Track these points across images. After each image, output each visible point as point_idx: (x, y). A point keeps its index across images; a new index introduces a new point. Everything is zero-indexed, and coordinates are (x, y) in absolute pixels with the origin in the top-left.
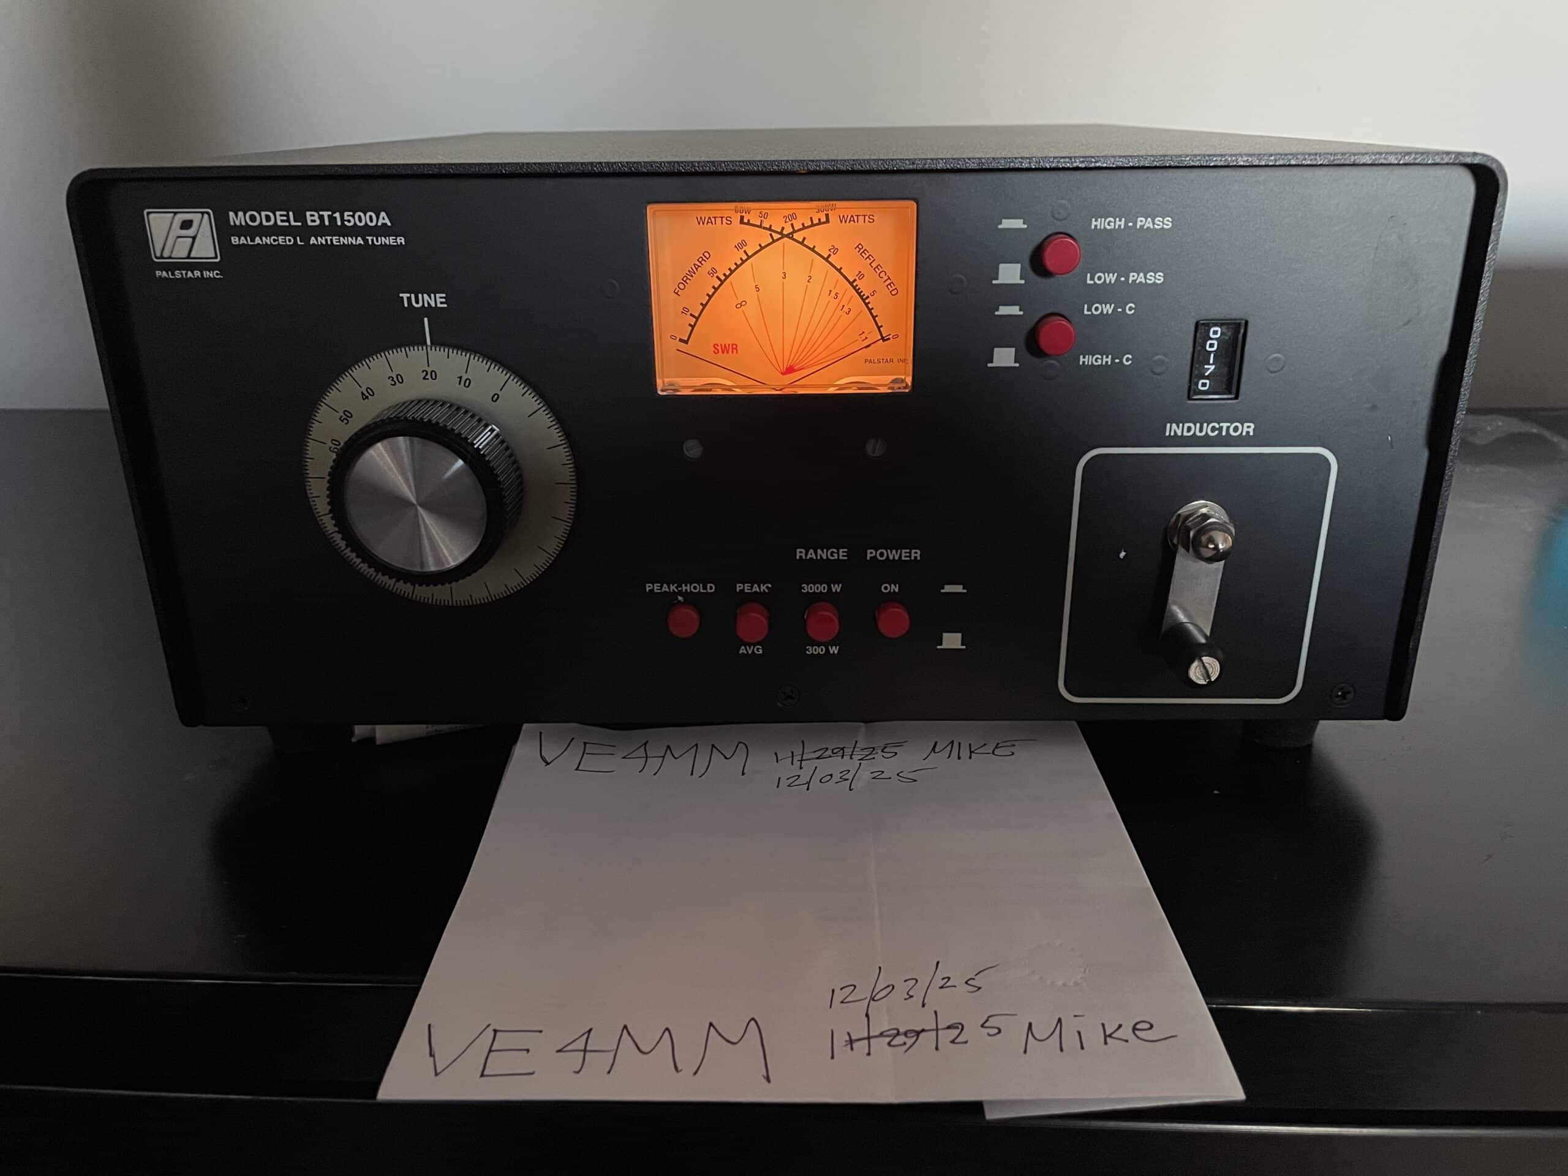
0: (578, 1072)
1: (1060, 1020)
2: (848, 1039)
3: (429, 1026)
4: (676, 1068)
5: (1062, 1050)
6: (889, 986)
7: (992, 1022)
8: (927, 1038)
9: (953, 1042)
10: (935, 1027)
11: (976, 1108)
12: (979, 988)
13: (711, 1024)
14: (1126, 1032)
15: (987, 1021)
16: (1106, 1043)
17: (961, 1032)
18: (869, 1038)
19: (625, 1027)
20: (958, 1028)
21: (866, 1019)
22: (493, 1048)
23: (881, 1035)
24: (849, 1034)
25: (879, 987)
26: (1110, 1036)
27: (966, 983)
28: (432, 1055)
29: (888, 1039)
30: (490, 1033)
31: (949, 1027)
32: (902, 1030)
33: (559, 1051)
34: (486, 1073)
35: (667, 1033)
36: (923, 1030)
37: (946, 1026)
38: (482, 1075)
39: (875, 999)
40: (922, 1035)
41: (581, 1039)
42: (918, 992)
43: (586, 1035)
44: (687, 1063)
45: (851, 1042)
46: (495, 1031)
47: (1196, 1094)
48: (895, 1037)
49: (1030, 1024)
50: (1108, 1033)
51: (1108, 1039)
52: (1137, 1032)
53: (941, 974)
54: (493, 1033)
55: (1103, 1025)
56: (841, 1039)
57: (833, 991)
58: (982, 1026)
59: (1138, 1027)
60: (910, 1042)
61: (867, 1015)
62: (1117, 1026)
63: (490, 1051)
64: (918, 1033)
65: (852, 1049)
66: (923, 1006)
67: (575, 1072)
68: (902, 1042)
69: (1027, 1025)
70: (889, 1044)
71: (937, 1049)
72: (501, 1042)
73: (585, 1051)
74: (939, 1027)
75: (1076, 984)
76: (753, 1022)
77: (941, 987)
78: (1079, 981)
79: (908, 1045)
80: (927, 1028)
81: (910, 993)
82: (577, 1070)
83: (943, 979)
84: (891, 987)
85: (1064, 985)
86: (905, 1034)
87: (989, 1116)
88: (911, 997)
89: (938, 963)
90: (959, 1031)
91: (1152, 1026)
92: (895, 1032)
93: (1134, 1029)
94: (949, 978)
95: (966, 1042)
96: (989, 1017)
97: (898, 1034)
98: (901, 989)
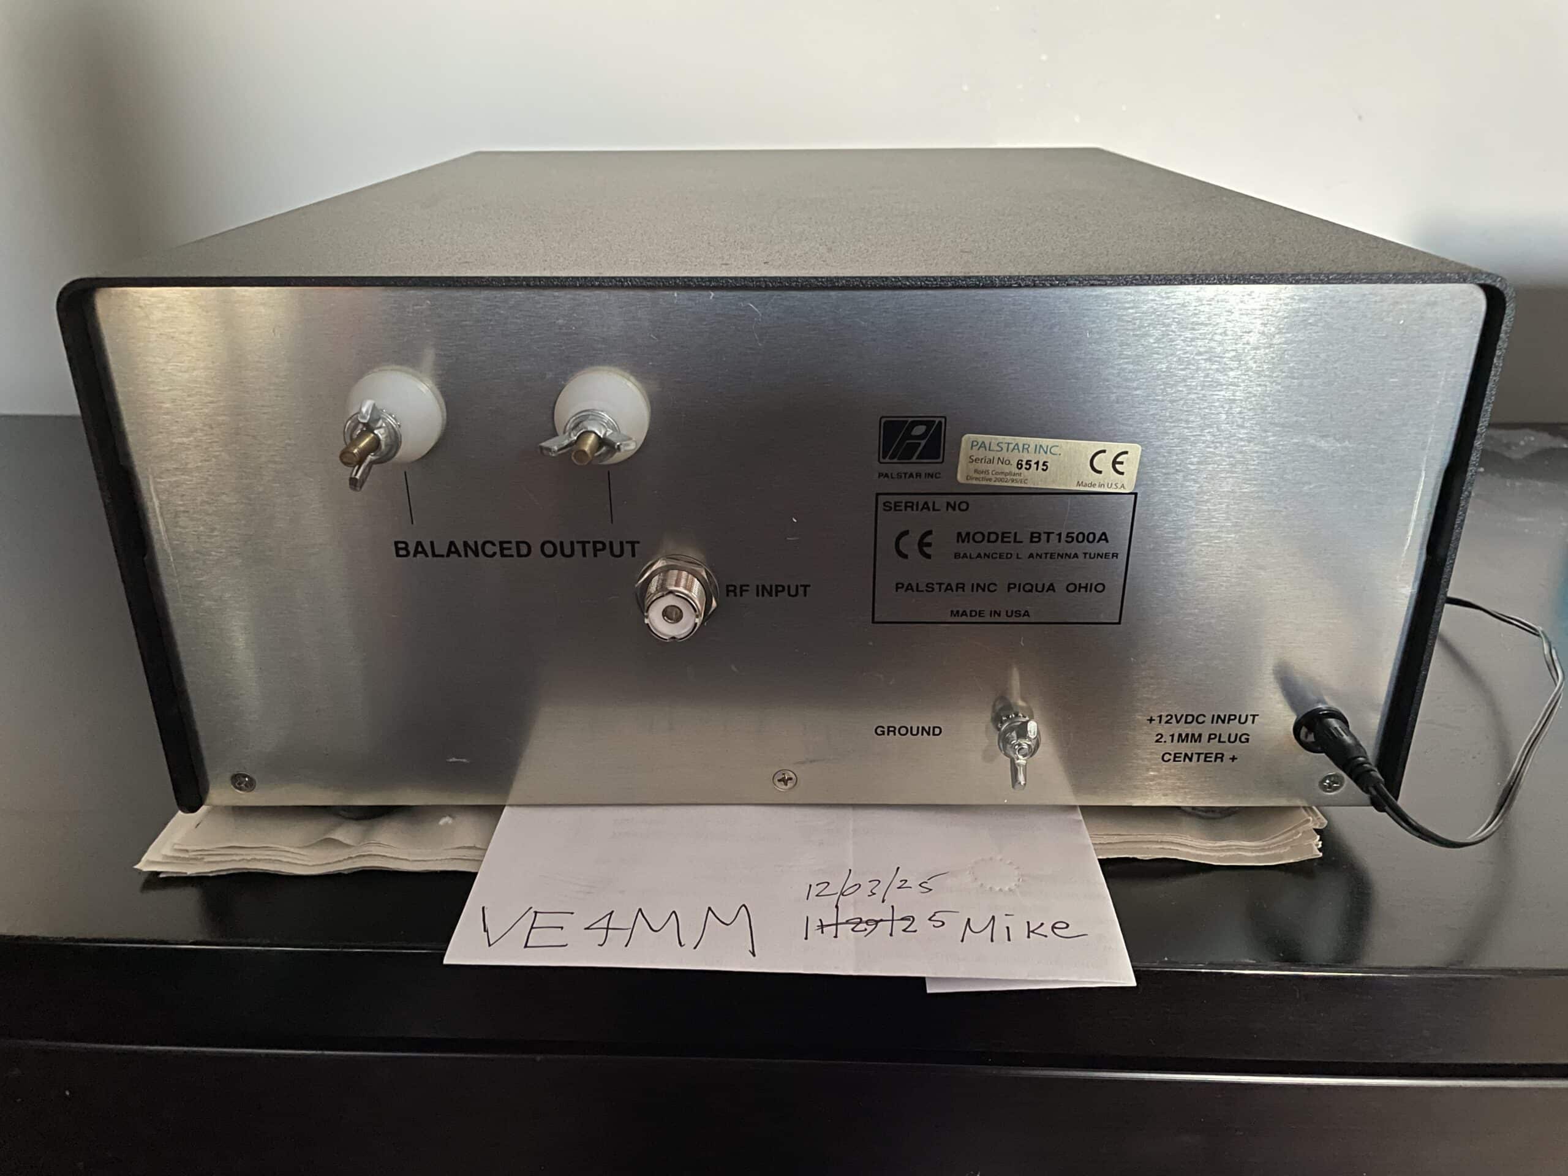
0: (601, 945)
1: (993, 918)
2: (820, 924)
3: (483, 908)
4: (680, 943)
5: (992, 941)
6: (856, 885)
7: (937, 917)
8: (885, 927)
9: (904, 930)
10: (891, 919)
11: (919, 982)
12: (931, 890)
13: (710, 909)
14: (1046, 929)
15: (934, 915)
16: (1029, 937)
17: (911, 924)
18: (837, 924)
19: (640, 910)
20: (909, 920)
21: (836, 909)
22: (534, 926)
23: (847, 922)
24: (820, 920)
25: (850, 883)
26: (1033, 932)
27: (920, 885)
28: (485, 930)
29: (853, 926)
30: (531, 914)
31: (902, 919)
32: (864, 919)
33: (587, 928)
34: (528, 945)
35: (674, 915)
36: (881, 920)
37: (899, 918)
38: (526, 946)
39: (845, 894)
40: (879, 924)
41: (604, 919)
42: (880, 891)
43: (609, 916)
44: (689, 939)
45: (822, 926)
46: (536, 913)
47: (1098, 980)
48: (858, 924)
49: (969, 920)
50: (1031, 929)
51: (1031, 934)
52: (1055, 930)
53: (900, 877)
54: (534, 914)
55: (1028, 923)
56: (814, 924)
57: (810, 886)
58: (930, 919)
59: (1056, 926)
60: (870, 928)
61: (837, 907)
62: (1040, 924)
63: (532, 928)
64: (877, 922)
65: (822, 932)
66: (883, 901)
67: (599, 945)
68: (863, 929)
69: (966, 920)
70: (853, 930)
71: (891, 935)
72: (541, 920)
73: (608, 928)
74: (895, 918)
75: (1010, 890)
76: (743, 908)
77: (899, 888)
78: (1013, 888)
79: (867, 932)
80: (884, 919)
81: (873, 891)
82: (601, 943)
83: (901, 881)
84: (858, 886)
85: (1001, 890)
86: (867, 922)
87: (930, 990)
88: (874, 894)
89: (898, 868)
90: (910, 922)
91: (1068, 926)
92: (859, 920)
93: (1053, 927)
94: (906, 881)
95: (915, 931)
96: (935, 913)
97: (861, 922)
98: (867, 887)
